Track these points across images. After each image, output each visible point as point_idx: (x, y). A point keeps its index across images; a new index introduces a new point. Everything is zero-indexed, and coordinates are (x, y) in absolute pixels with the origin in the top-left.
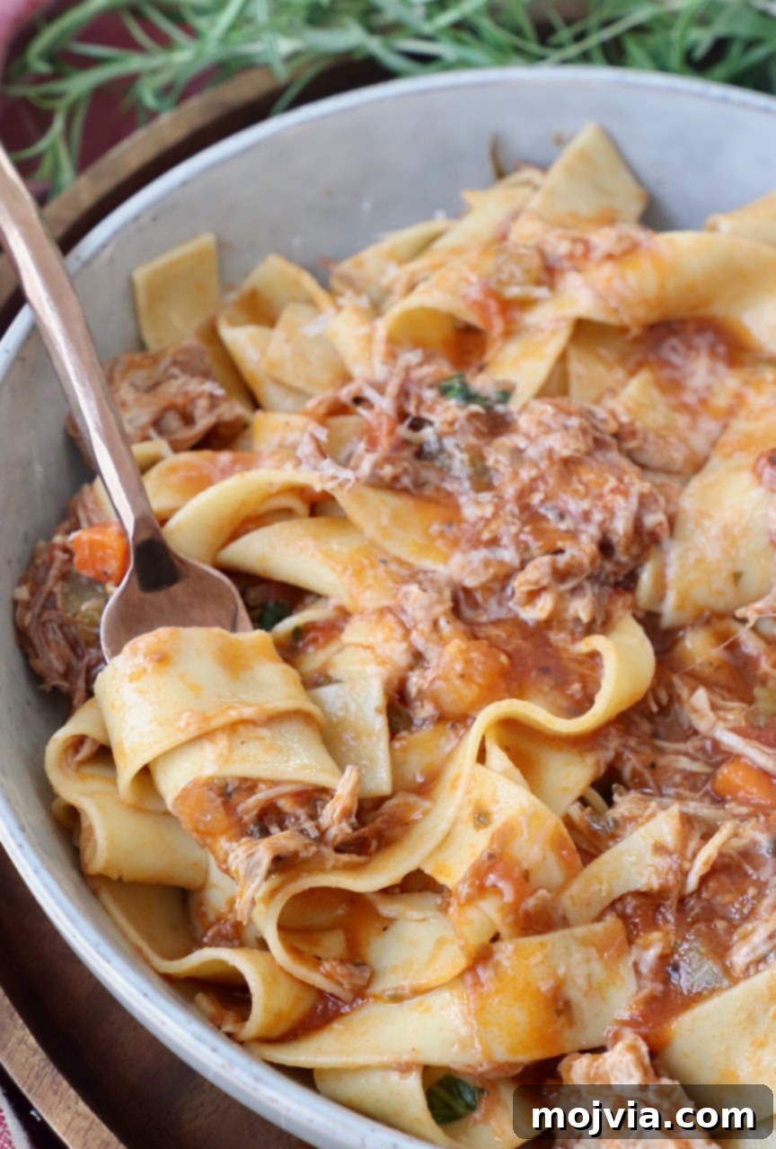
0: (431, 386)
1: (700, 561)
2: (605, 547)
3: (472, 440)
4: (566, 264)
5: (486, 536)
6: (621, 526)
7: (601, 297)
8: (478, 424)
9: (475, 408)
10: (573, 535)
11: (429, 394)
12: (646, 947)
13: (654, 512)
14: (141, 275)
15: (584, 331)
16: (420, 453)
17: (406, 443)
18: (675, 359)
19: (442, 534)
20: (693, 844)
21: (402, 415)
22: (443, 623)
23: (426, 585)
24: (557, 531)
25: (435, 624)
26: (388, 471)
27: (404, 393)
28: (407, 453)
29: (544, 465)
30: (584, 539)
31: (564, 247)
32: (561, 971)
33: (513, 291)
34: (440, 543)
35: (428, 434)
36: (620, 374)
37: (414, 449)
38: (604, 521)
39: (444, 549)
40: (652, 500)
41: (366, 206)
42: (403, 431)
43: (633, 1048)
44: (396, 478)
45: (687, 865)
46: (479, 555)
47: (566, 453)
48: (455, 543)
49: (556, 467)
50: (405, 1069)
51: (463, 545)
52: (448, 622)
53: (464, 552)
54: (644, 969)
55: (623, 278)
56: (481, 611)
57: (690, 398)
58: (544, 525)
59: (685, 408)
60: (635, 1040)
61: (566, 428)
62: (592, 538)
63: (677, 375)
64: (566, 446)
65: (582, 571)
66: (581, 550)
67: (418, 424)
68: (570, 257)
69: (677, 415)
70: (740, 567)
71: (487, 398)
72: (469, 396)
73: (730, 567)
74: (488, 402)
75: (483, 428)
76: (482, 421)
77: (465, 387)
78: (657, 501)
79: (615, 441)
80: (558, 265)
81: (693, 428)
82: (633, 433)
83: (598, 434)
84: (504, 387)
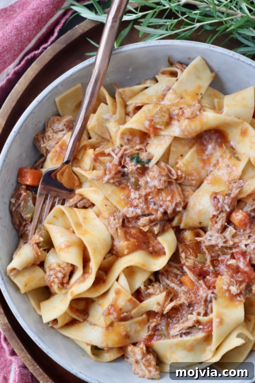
0: (128, 157)
1: (191, 218)
2: (165, 213)
3: (136, 176)
4: (176, 117)
5: (135, 204)
7: (182, 131)
9: (139, 166)
10: (157, 211)
11: (128, 159)
12: (152, 323)
13: (179, 208)
14: (57, 100)
15: (176, 139)
16: (124, 175)
17: (120, 172)
18: (205, 142)
19: (124, 200)
20: (167, 303)
21: (120, 163)
22: (119, 229)
23: (116, 217)
24: (152, 208)
25: (117, 229)
26: (112, 181)
27: (122, 157)
28: (119, 175)
29: (153, 189)
30: (159, 212)
31: (176, 112)
32: (128, 330)
33: (158, 126)
34: (123, 202)
35: (126, 169)
36: (186, 148)
37: (122, 173)
38: (165, 208)
40: (179, 204)
42: (120, 168)
43: (142, 349)
45: (164, 309)
46: (132, 209)
47: (159, 188)
48: (126, 204)
49: (156, 191)
50: (88, 344)
51: (128, 205)
52: (120, 229)
53: (128, 207)
54: (150, 328)
55: (190, 125)
56: (130, 223)
57: (205, 157)
59: (203, 161)
60: (143, 346)
61: (160, 180)
62: (161, 212)
64: (159, 186)
65: (158, 220)
66: (158, 216)
67: (124, 167)
68: (178, 115)
69: (200, 164)
70: (201, 221)
71: (143, 162)
72: (139, 161)
73: (199, 221)
74: (143, 163)
75: (141, 172)
76: (140, 170)
77: (138, 158)
78: (181, 204)
79: (175, 181)
80: (173, 117)
81: (203, 168)
82: (182, 178)
83: (170, 180)
84: (149, 157)
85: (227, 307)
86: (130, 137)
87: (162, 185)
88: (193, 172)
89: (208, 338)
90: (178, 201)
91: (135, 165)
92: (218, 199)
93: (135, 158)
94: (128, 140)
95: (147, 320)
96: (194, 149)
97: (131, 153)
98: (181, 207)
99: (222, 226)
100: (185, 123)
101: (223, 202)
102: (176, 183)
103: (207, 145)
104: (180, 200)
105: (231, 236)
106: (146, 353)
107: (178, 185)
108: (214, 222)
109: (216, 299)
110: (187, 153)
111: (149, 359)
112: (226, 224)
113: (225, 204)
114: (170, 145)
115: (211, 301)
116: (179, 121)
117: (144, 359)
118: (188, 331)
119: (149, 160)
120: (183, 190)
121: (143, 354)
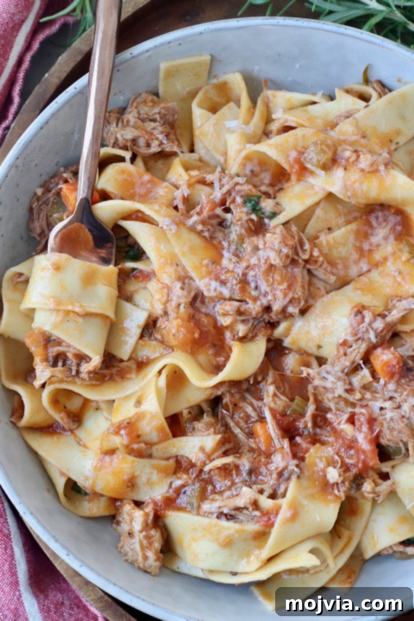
0: (242, 197)
1: (308, 333)
2: (268, 309)
3: (243, 231)
4: (343, 162)
5: (223, 277)
6: (276, 307)
7: (345, 188)
8: (251, 225)
9: (254, 217)
10: (255, 299)
11: (239, 200)
12: (179, 478)
13: (295, 307)
14: (163, 66)
15: (330, 196)
16: (222, 224)
17: (218, 216)
18: (374, 223)
19: (207, 265)
21: (223, 202)
22: (182, 307)
23: (186, 286)
24: (250, 293)
25: (179, 305)
26: (200, 227)
27: (229, 193)
28: (215, 222)
29: (263, 261)
30: (258, 303)
31: (347, 154)
32: (136, 474)
33: (309, 166)
34: (204, 269)
35: (228, 216)
36: (341, 221)
37: (220, 220)
38: (271, 300)
39: (204, 273)
40: (297, 301)
41: (297, 66)
42: (219, 211)
43: (147, 515)
44: (202, 231)
45: (207, 462)
46: (214, 284)
47: (273, 262)
48: (209, 273)
49: (266, 266)
50: (62, 474)
51: (212, 276)
52: (184, 307)
53: (211, 279)
54: (174, 486)
55: (361, 183)
56: (204, 306)
57: (366, 247)
58: (247, 287)
59: (360, 251)
60: (151, 511)
61: (280, 251)
62: (262, 305)
63: (370, 231)
64: (275, 260)
65: (251, 315)
66: (254, 308)
67: (228, 210)
68: (347, 160)
69: (354, 253)
70: (322, 344)
71: (263, 213)
72: (256, 209)
73: (318, 342)
74: (262, 216)
75: (253, 228)
76: (254, 224)
77: (257, 203)
78: (299, 302)
79: (303, 263)
80: (339, 160)
81: (356, 263)
82: (316, 262)
83: (296, 258)
84: (276, 210)
85: (312, 497)
86: (257, 169)
87: (281, 260)
88: (338, 261)
89: (261, 536)
90: (296, 296)
91: (247, 214)
92: (363, 317)
93: (253, 202)
94: (252, 171)
95: (173, 470)
96: (354, 226)
97: (248, 192)
98: (298, 307)
99: (353, 362)
100: (354, 175)
101: (370, 324)
102: (304, 267)
103: (376, 228)
104: (301, 296)
105: (362, 384)
106: (151, 525)
107: (305, 272)
108: (342, 352)
109: (298, 477)
110: (339, 228)
111: (153, 536)
112: (361, 362)
113: (372, 329)
114: (317, 204)
115: (289, 479)
116: (345, 169)
117: (144, 533)
118: (233, 513)
119: (274, 215)
120: (310, 284)
121: (145, 524)
